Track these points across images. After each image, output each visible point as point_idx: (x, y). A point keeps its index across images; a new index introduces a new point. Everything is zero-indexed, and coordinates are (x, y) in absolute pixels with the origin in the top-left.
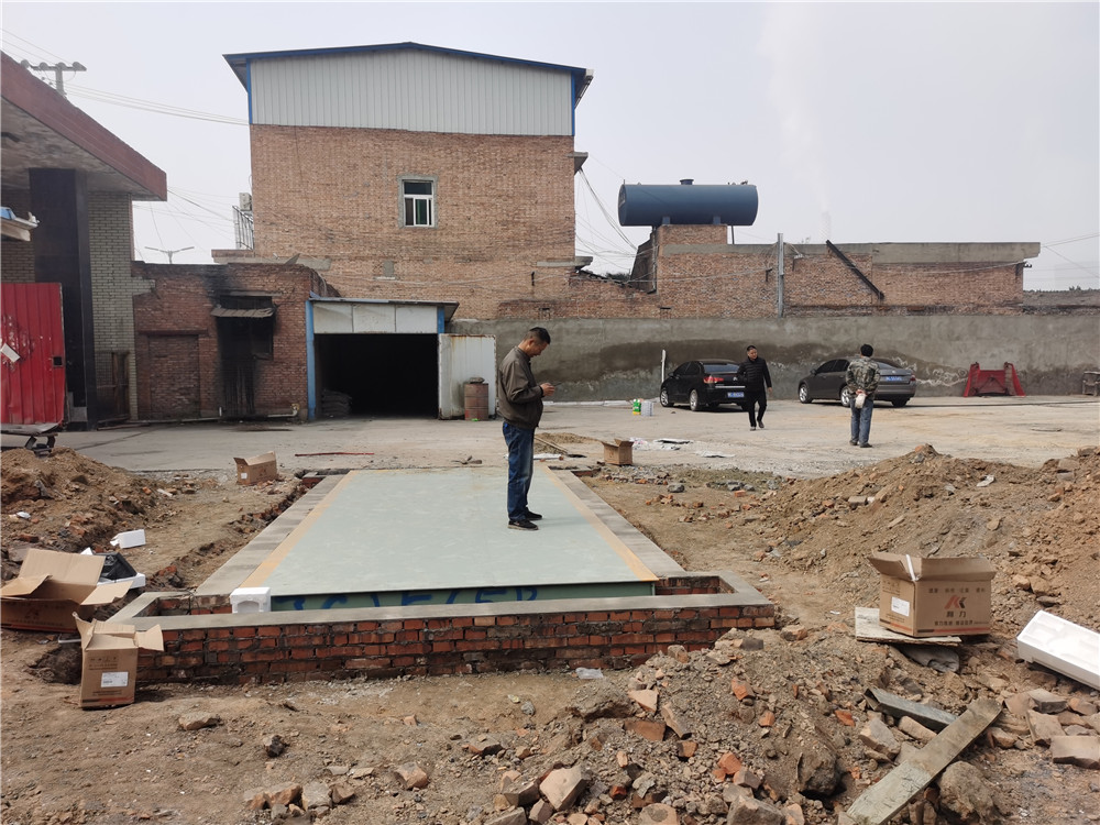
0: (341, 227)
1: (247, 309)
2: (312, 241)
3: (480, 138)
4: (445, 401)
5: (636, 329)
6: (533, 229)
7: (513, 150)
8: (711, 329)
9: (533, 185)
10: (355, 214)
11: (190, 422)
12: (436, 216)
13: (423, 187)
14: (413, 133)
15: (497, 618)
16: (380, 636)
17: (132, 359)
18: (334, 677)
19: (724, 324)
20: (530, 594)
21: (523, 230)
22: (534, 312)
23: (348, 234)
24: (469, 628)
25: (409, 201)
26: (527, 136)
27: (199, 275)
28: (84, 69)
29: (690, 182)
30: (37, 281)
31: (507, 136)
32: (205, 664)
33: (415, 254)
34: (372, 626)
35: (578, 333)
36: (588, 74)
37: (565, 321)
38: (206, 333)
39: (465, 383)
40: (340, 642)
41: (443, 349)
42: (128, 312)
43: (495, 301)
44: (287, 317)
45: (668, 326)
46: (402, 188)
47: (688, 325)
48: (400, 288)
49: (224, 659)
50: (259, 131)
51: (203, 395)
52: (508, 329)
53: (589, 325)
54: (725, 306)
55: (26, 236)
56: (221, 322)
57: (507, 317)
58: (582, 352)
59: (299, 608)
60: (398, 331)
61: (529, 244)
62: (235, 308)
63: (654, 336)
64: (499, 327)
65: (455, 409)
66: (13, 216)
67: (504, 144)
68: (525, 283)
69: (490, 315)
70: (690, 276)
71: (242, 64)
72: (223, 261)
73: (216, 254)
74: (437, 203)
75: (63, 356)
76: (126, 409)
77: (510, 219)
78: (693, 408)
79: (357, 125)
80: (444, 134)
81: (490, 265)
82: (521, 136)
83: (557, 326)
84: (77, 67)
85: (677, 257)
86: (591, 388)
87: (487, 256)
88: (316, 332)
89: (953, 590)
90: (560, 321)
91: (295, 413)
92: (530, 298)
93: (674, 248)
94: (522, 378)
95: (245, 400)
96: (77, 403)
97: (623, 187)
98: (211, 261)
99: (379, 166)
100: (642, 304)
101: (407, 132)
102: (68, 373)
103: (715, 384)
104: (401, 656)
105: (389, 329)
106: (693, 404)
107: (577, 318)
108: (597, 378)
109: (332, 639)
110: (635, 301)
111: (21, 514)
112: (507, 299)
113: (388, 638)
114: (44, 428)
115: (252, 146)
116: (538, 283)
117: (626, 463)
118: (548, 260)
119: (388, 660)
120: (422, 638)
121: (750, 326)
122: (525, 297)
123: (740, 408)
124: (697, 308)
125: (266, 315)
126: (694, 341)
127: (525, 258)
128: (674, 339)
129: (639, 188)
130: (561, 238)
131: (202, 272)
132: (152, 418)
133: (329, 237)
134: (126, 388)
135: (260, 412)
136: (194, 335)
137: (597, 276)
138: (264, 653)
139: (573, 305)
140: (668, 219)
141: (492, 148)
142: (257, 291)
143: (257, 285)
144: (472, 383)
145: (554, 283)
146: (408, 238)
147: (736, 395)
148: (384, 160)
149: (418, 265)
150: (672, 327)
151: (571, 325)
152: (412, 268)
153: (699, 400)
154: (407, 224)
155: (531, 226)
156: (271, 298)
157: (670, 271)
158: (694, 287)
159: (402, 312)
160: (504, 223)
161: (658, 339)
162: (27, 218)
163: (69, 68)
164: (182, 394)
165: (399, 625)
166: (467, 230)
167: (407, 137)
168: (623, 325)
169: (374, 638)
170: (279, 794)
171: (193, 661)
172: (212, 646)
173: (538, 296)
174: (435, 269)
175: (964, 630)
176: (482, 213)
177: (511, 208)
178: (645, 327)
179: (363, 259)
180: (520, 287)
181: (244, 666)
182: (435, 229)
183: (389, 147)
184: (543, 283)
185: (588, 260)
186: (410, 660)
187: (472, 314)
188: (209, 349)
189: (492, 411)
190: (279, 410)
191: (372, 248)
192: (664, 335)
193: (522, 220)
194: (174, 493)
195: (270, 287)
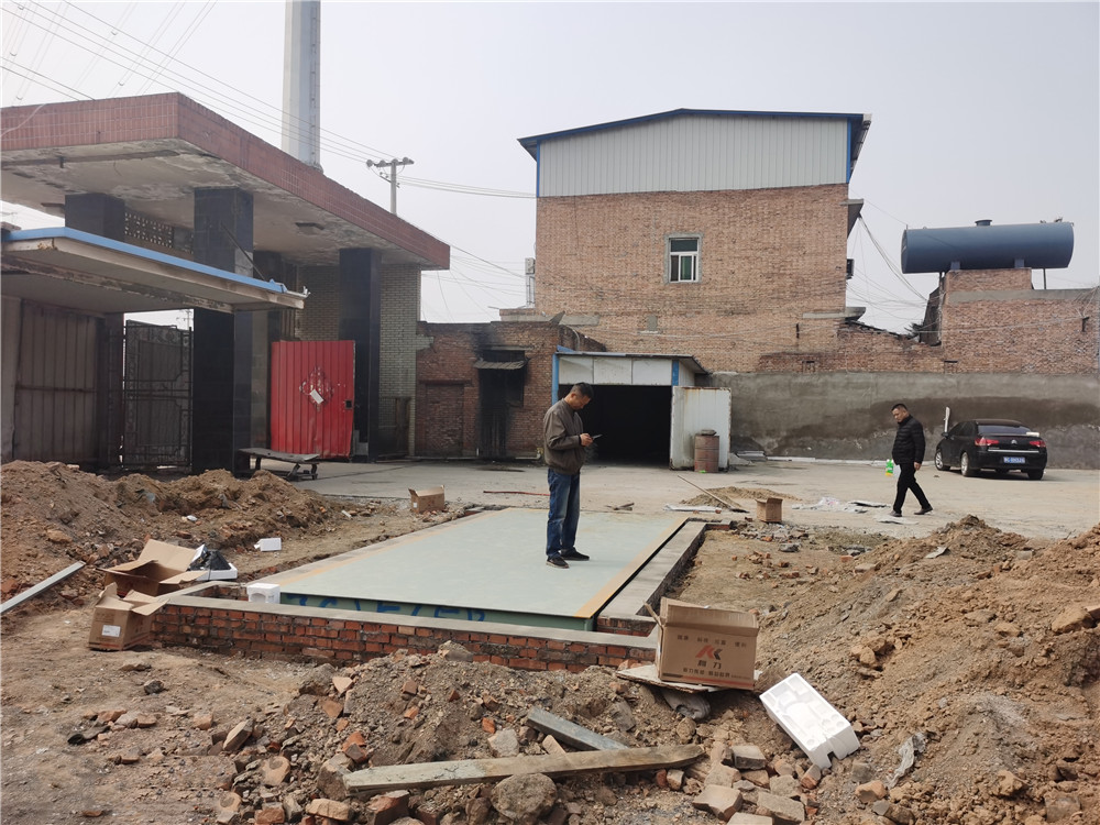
0: (610, 285)
1: (504, 361)
2: (584, 299)
3: (748, 193)
4: (676, 452)
5: (913, 384)
6: (799, 281)
7: (782, 202)
8: (1008, 385)
9: (801, 236)
10: (623, 273)
11: (454, 460)
12: (700, 272)
13: (691, 244)
14: (681, 193)
15: (417, 629)
16: (328, 632)
17: (413, 403)
18: (293, 660)
19: (1024, 380)
20: (479, 616)
21: (789, 281)
22: (796, 366)
23: (616, 292)
24: (394, 635)
25: (675, 258)
26: (797, 188)
27: (468, 333)
28: (411, 162)
29: (987, 222)
30: (341, 338)
31: (775, 189)
32: (209, 636)
33: (678, 308)
34: (322, 623)
35: (846, 386)
36: (865, 119)
37: (831, 374)
38: (469, 383)
39: (697, 435)
40: (300, 632)
41: (676, 402)
42: (412, 364)
43: (757, 354)
44: (537, 369)
45: (953, 381)
46: (668, 246)
47: (979, 380)
48: (662, 341)
49: (222, 633)
50: (544, 202)
51: (465, 437)
52: (768, 383)
53: (859, 379)
54: (1027, 360)
55: (300, 305)
56: (482, 372)
57: (768, 369)
58: (849, 407)
59: (303, 604)
60: (635, 383)
61: (795, 296)
62: (495, 361)
63: (936, 392)
64: (759, 380)
65: (686, 461)
66: (285, 289)
67: (772, 197)
68: (790, 335)
69: (751, 368)
70: (983, 326)
71: (532, 145)
72: (508, 319)
73: (503, 312)
74: (702, 259)
75: (353, 399)
76: (405, 446)
77: (776, 271)
78: (964, 472)
79: (630, 191)
80: (711, 192)
81: (752, 318)
82: (790, 188)
83: (821, 380)
84: (407, 161)
85: (966, 305)
86: (859, 446)
87: (750, 308)
88: (561, 382)
89: (706, 640)
90: (825, 374)
91: (539, 456)
92: (794, 350)
93: (964, 295)
94: (559, 427)
95: (498, 443)
96: (362, 440)
97: (905, 233)
98: (499, 319)
99: (648, 226)
100: (922, 356)
101: (676, 193)
102: (356, 414)
103: (988, 447)
104: (342, 651)
105: (626, 381)
106: (964, 468)
107: (844, 372)
108: (867, 434)
109: (294, 628)
110: (913, 354)
111: (190, 517)
112: (768, 351)
113: (334, 634)
114: (307, 458)
115: (538, 216)
116: (804, 335)
117: (774, 519)
118: (815, 311)
119: (332, 653)
120: (358, 638)
121: (1060, 382)
122: (788, 350)
123: (1026, 475)
124: (991, 361)
125: (518, 367)
126: (987, 398)
127: (789, 310)
128: (961, 395)
129: (925, 233)
130: (830, 289)
131: (470, 329)
132: (425, 455)
133: (600, 295)
134: (407, 428)
135: (510, 454)
136: (460, 385)
137: (869, 328)
138: (247, 632)
139: (841, 357)
140: (958, 264)
141: (759, 202)
142: (513, 346)
143: (514, 341)
144: (703, 435)
145: (821, 334)
146: (672, 294)
147: (1014, 460)
148: (653, 221)
149: (680, 319)
150: (958, 383)
151: (838, 378)
152: (675, 322)
153: (969, 464)
154: (672, 280)
155: (797, 278)
156: (524, 352)
157: (958, 320)
158: (987, 338)
159: (639, 365)
160: (769, 276)
161: (940, 395)
162: (302, 291)
163: (400, 163)
164: (449, 436)
165: (342, 625)
166: (731, 283)
167: (676, 197)
168: (898, 379)
169: (323, 632)
170: (104, 712)
171: (202, 632)
172: (215, 623)
173: (803, 349)
174: (696, 323)
175: (719, 681)
176: (747, 267)
177: (777, 261)
178: (925, 382)
179: (629, 314)
180: (784, 339)
181: (234, 641)
182: (698, 284)
183: (658, 209)
184: (808, 335)
185: (861, 311)
186: (349, 654)
187: (733, 366)
188: (472, 396)
189: (723, 462)
190: (526, 453)
191: (637, 304)
192: (948, 391)
193: (788, 272)
194: (353, 515)
195: (524, 342)
